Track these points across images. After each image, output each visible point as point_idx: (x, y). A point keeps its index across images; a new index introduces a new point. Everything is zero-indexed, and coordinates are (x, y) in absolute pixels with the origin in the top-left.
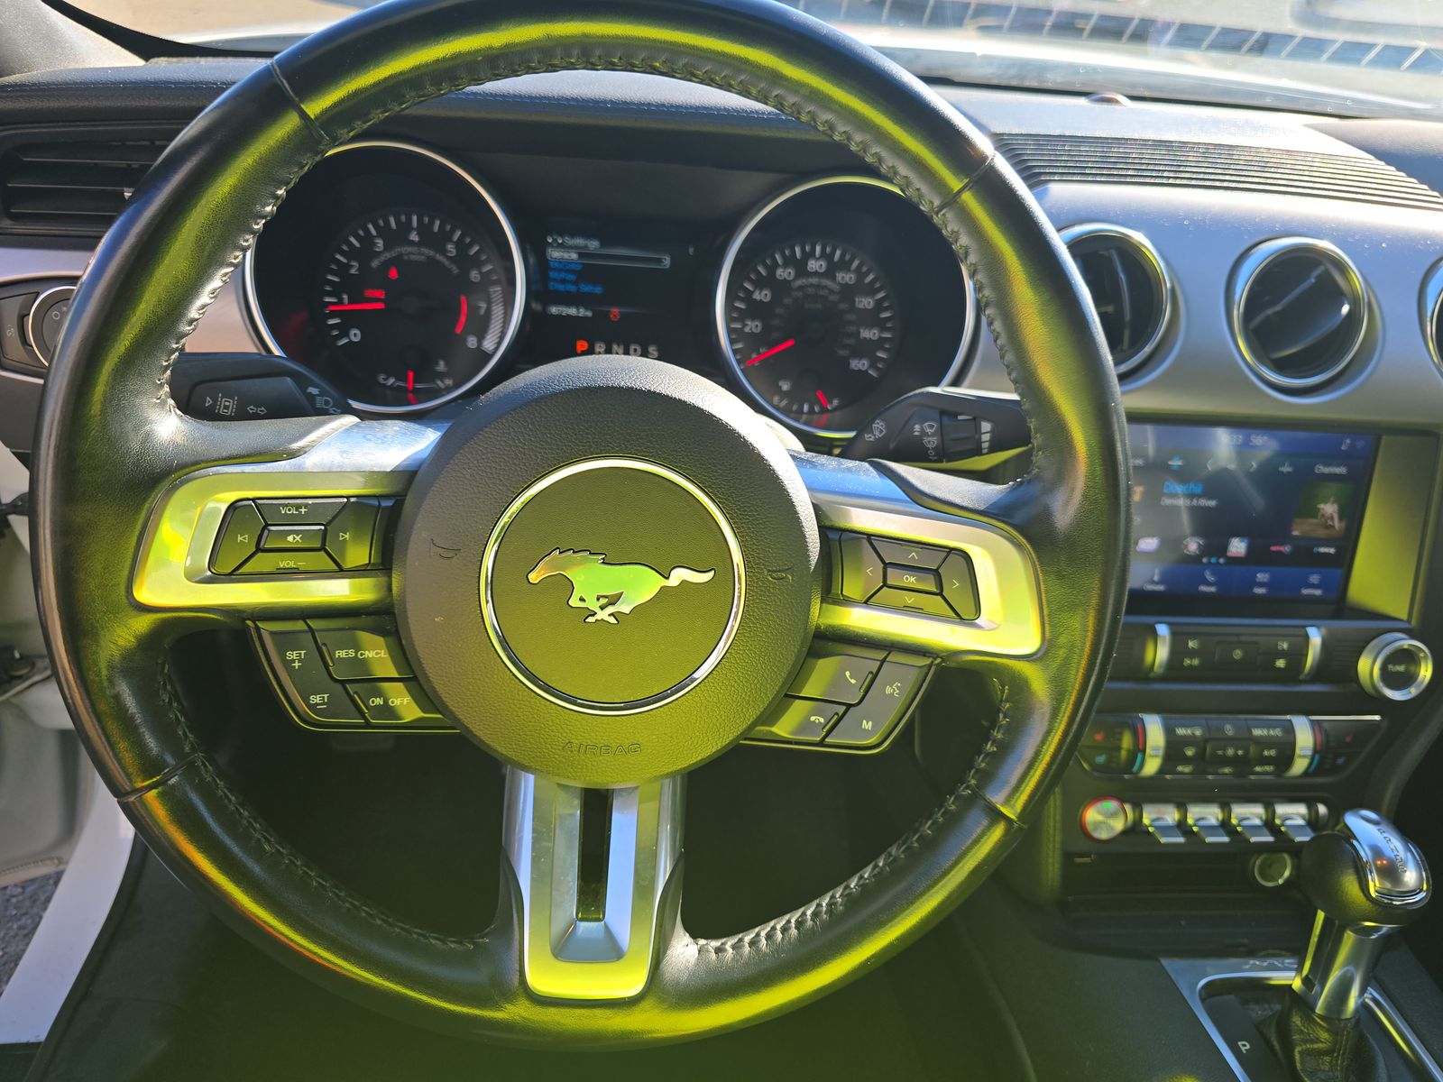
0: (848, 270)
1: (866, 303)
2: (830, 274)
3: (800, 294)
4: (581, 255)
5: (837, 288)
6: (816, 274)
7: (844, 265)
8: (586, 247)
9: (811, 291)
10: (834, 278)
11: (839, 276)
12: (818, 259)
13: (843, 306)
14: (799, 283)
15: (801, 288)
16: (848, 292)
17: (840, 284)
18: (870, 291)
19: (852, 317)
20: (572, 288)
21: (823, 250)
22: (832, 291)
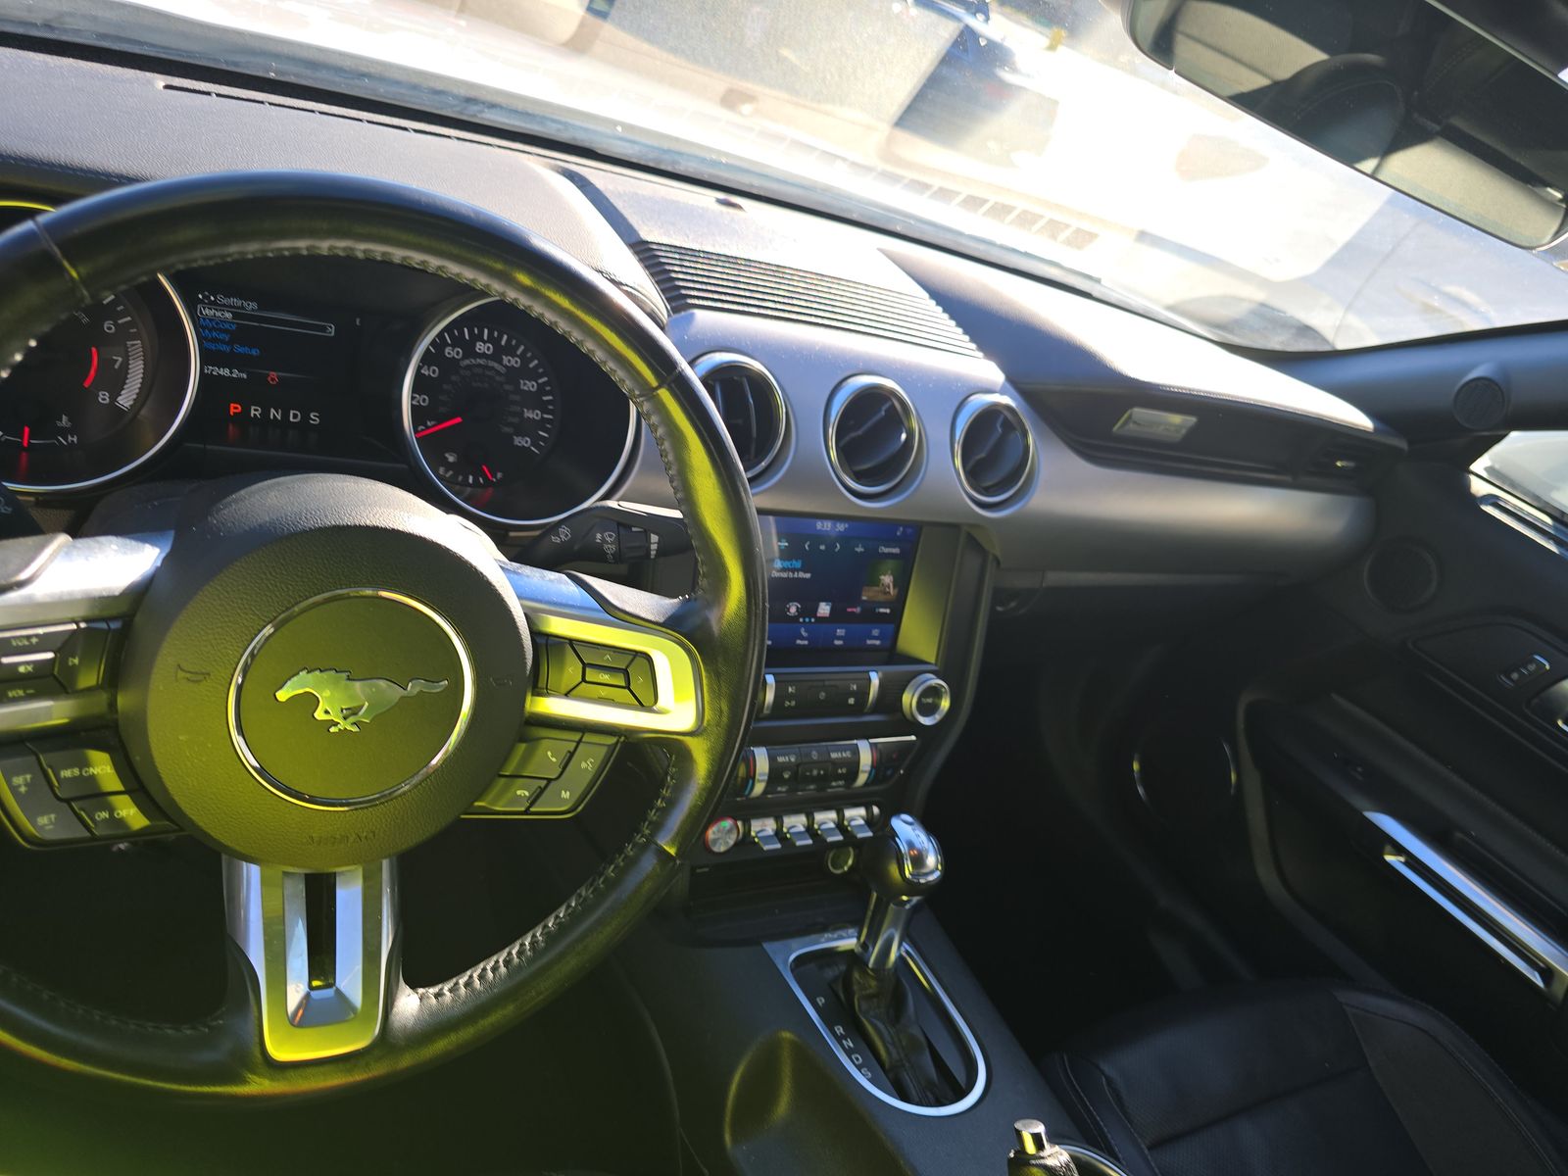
0: (514, 355)
1: (530, 386)
2: (496, 357)
3: (468, 373)
4: (235, 315)
5: (503, 370)
6: (483, 355)
7: (510, 351)
8: (243, 308)
9: (479, 371)
10: (500, 362)
11: (505, 359)
12: (484, 342)
13: (507, 387)
14: (467, 362)
15: (468, 367)
16: (513, 375)
17: (506, 366)
18: (533, 375)
19: (517, 398)
20: (226, 348)
21: (490, 334)
22: (498, 372)
